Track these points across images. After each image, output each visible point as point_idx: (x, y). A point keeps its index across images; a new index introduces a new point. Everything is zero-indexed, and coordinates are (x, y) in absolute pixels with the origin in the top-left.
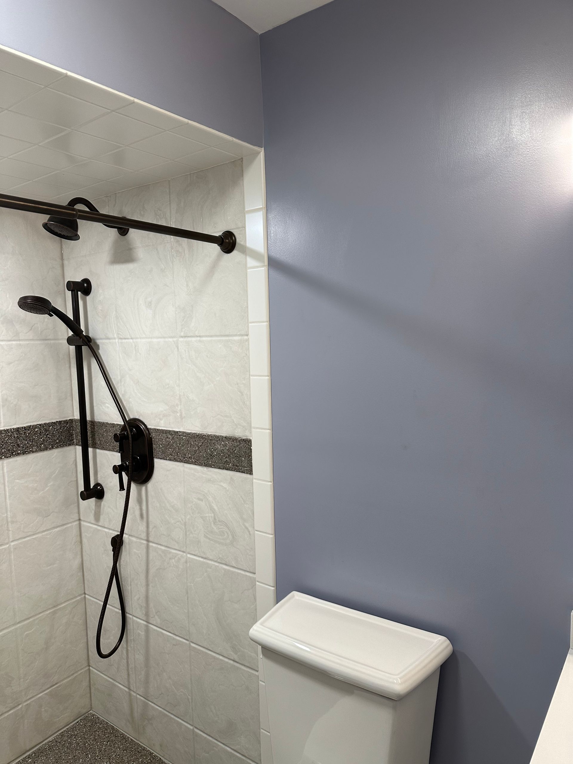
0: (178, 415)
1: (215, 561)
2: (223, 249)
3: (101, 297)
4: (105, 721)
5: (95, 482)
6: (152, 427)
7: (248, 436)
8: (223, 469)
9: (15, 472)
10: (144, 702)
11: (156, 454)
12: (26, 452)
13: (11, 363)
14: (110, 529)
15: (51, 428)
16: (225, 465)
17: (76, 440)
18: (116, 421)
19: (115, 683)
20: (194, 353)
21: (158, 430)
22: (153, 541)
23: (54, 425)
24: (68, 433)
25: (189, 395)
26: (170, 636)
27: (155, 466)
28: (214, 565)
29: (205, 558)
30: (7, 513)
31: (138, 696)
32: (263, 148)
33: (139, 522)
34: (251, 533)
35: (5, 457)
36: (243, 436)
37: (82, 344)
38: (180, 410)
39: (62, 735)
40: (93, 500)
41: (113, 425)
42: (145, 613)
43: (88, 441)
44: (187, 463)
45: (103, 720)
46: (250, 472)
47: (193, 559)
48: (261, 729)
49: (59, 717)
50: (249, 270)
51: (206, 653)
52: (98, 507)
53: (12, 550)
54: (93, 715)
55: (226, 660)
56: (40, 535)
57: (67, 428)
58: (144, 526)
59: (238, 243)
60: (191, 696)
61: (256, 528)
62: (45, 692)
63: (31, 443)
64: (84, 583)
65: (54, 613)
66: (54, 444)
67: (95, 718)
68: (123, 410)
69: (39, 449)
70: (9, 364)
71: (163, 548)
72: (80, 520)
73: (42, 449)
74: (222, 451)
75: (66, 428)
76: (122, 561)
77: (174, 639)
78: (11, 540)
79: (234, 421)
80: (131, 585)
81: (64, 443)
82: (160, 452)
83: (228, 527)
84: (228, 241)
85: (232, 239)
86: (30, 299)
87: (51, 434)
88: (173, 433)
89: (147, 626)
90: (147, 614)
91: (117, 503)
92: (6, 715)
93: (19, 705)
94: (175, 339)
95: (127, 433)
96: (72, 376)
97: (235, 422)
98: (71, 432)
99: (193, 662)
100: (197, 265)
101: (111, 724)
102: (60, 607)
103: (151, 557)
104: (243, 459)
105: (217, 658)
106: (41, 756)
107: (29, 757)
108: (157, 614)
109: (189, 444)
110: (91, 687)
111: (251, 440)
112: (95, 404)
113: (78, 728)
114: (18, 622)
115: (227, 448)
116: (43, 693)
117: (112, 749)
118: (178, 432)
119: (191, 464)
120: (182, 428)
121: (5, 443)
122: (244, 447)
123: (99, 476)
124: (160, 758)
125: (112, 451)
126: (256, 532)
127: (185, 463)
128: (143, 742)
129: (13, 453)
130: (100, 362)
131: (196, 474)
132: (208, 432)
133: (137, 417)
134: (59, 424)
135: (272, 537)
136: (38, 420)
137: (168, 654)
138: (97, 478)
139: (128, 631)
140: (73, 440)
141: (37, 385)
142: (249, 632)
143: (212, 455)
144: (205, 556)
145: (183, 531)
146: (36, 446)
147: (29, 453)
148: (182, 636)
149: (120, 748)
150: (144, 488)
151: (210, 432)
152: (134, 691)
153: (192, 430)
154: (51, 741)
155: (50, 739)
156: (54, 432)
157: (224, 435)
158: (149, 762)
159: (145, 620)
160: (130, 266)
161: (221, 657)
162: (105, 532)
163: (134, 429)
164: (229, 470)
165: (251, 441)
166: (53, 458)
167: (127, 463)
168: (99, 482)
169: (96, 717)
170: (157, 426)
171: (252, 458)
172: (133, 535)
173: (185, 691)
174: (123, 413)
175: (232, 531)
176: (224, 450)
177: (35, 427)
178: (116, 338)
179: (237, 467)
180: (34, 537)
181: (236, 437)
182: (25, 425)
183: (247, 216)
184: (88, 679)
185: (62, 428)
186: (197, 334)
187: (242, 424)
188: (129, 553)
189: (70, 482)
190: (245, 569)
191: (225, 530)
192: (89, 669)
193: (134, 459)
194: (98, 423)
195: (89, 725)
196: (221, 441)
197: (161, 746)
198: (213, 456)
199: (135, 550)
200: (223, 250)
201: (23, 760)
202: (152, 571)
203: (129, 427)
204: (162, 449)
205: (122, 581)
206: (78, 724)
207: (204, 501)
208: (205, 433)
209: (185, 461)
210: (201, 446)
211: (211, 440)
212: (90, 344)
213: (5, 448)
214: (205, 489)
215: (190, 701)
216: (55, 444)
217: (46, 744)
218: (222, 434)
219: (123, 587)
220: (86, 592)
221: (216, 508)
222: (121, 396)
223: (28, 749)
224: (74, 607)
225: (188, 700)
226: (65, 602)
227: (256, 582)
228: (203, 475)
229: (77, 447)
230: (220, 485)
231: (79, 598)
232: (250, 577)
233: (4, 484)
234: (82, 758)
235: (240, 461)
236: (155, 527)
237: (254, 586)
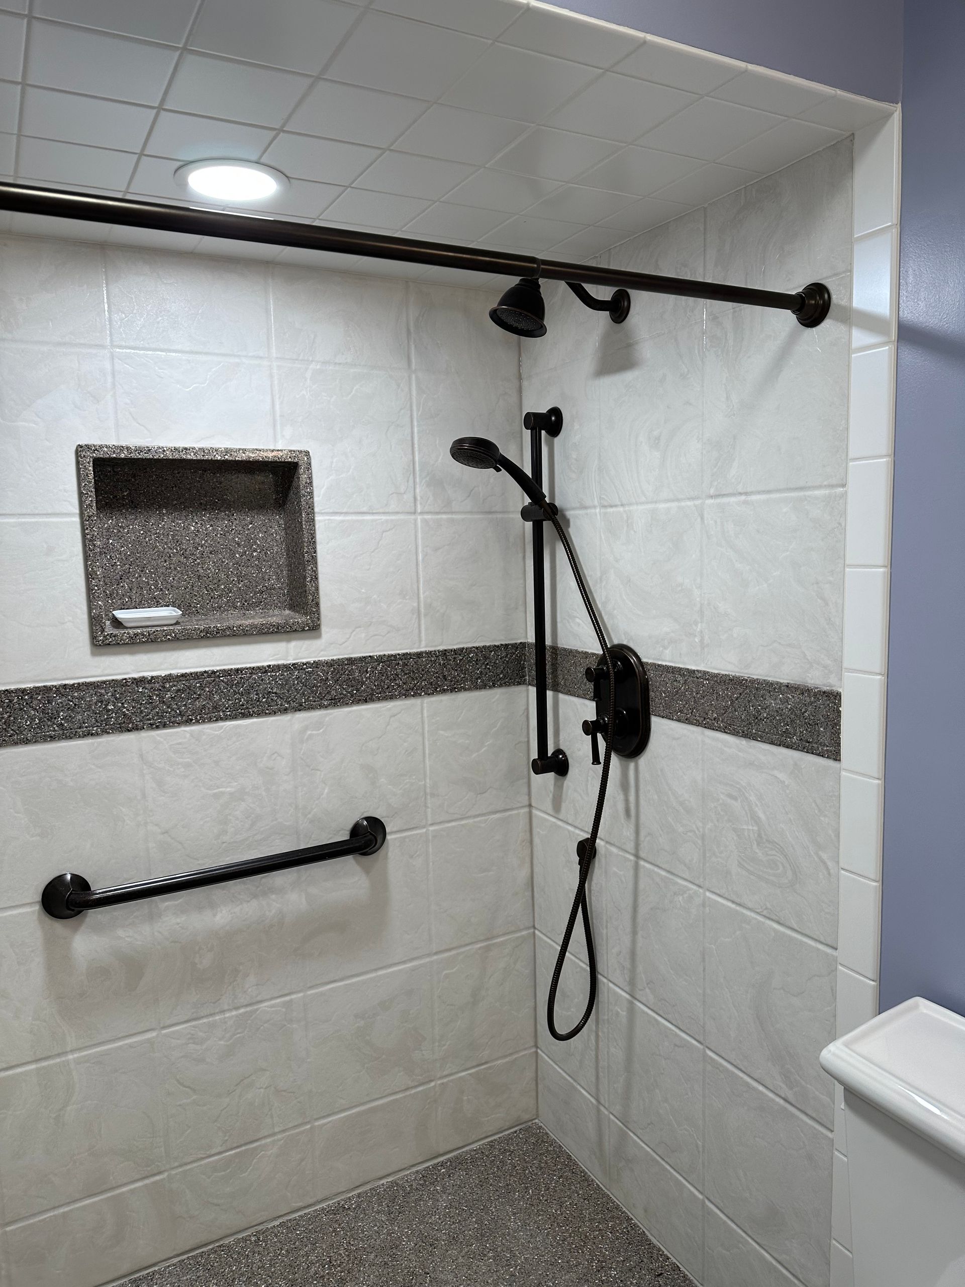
0: (697, 640)
1: (758, 913)
2: (805, 320)
3: (577, 437)
4: (557, 1143)
5: (554, 747)
6: (650, 661)
7: (835, 686)
8: (780, 745)
9: (438, 719)
10: (621, 1129)
11: (654, 708)
12: (455, 688)
13: (439, 548)
14: (576, 827)
15: (492, 654)
16: (784, 738)
17: (529, 676)
18: (590, 649)
19: (575, 1084)
20: (732, 526)
21: (659, 665)
22: (645, 858)
23: (497, 650)
24: (517, 664)
25: (718, 604)
26: (670, 1029)
27: (652, 730)
28: (756, 919)
29: (739, 905)
30: (425, 781)
31: (612, 1117)
32: (900, 104)
33: (623, 822)
34: (832, 871)
35: (426, 694)
36: (824, 685)
37: (544, 518)
38: (701, 632)
39: (491, 1145)
40: (551, 776)
41: (586, 655)
42: (628, 979)
43: (547, 680)
44: (709, 728)
45: (555, 1140)
46: (836, 756)
47: (715, 901)
48: (832, 1239)
49: (488, 1117)
50: (855, 355)
51: (733, 1073)
52: (559, 788)
53: (430, 838)
54: (540, 1128)
55: (771, 1095)
56: (471, 821)
57: (517, 655)
58: (631, 830)
59: (835, 304)
60: (702, 1141)
61: (842, 865)
62: (469, 1072)
63: (463, 676)
64: (533, 910)
65: (488, 949)
66: (496, 680)
67: (543, 1133)
68: (602, 628)
69: (474, 686)
70: (436, 549)
71: (663, 873)
72: (530, 806)
73: (478, 687)
74: (778, 712)
75: (514, 656)
76: (593, 883)
77: (676, 1035)
78: (429, 822)
79: (807, 654)
80: (607, 927)
81: (510, 679)
82: (661, 706)
83: (785, 854)
84: (813, 302)
85: (822, 297)
86: (467, 442)
87: (492, 664)
88: (685, 673)
89: (631, 1003)
90: (632, 982)
91: (589, 786)
92: (413, 1091)
93: (431, 1081)
94: (698, 502)
95: (608, 668)
96: (526, 572)
97: (809, 658)
98: (522, 662)
99: (709, 1084)
100: (749, 357)
101: (566, 1149)
102: (496, 941)
103: (642, 885)
104: (822, 729)
105: (754, 1087)
106: (459, 1169)
107: (442, 1164)
108: (649, 985)
109: (715, 695)
110: (539, 1081)
111: (840, 693)
112: (559, 619)
113: (516, 1141)
114: (434, 952)
115: (789, 706)
116: (466, 1073)
117: (566, 1191)
118: (694, 672)
119: (717, 730)
120: (703, 665)
121: (426, 672)
122: (825, 707)
123: (561, 737)
124: (644, 1232)
125: (583, 698)
126: (843, 872)
127: (705, 727)
128: (617, 1196)
129: (437, 688)
130: (569, 547)
131: (725, 749)
132: (751, 674)
133: (625, 643)
134: (504, 648)
135: (876, 887)
136: (475, 640)
137: (665, 1059)
138: (559, 741)
139: (600, 1003)
140: (524, 676)
141: (474, 586)
142: (819, 1055)
143: (759, 718)
144: (739, 900)
145: (699, 850)
146: (471, 680)
147: (459, 690)
148: (692, 1034)
149: (579, 1194)
150: (632, 765)
151: (756, 675)
152: (605, 1107)
153: (721, 670)
154: (475, 1150)
155: (474, 1146)
156: (497, 661)
157: (784, 681)
158: (625, 1232)
159: (627, 991)
160: (629, 376)
161: (761, 1088)
162: (569, 831)
163: (619, 663)
164: (791, 748)
165: (840, 696)
166: (494, 702)
167: (606, 719)
168: (562, 747)
169: (544, 1131)
170: (658, 660)
171: (840, 729)
172: (612, 842)
173: (692, 1130)
174: (602, 635)
175: (794, 864)
176: (782, 710)
177: (469, 650)
178: (597, 506)
179: (808, 744)
180: (463, 822)
181: (809, 685)
182: (455, 647)
183: (857, 248)
184: (534, 1068)
185: (509, 656)
186: (740, 490)
187: (823, 662)
188: (606, 872)
189: (518, 743)
190: (816, 938)
191: (779, 859)
192: (536, 1053)
193: (617, 714)
194: (563, 650)
195: (532, 1141)
196: (778, 692)
197: (646, 1211)
198: (761, 719)
199: (615, 869)
200: (802, 321)
201: (435, 1167)
202: (643, 910)
203: (612, 658)
204: (665, 701)
205: (592, 918)
206: (516, 1136)
207: (739, 801)
208: (746, 676)
209: (705, 724)
210: (737, 699)
211: (757, 689)
212: (555, 517)
213: (426, 680)
214: (742, 780)
215: (701, 1149)
216: (498, 681)
217: (466, 1152)
218: (780, 678)
219: (595, 927)
220: (536, 926)
221: (761, 815)
222: (600, 606)
223: (441, 1153)
224: (517, 947)
225: (697, 1147)
226: (504, 934)
227: (838, 965)
228: (740, 753)
229: (530, 687)
230: (772, 775)
231: (524, 933)
232: (827, 954)
233: (423, 734)
234: (519, 1191)
235: (815, 733)
236: (649, 834)
237: (833, 971)
